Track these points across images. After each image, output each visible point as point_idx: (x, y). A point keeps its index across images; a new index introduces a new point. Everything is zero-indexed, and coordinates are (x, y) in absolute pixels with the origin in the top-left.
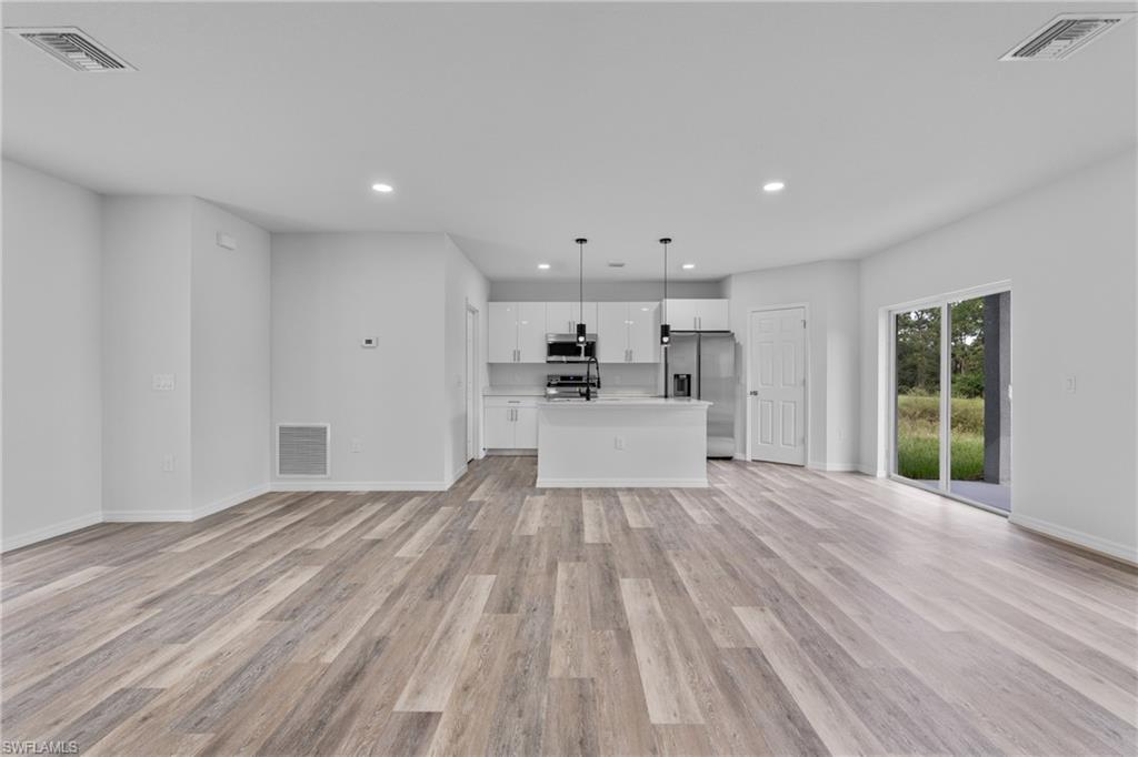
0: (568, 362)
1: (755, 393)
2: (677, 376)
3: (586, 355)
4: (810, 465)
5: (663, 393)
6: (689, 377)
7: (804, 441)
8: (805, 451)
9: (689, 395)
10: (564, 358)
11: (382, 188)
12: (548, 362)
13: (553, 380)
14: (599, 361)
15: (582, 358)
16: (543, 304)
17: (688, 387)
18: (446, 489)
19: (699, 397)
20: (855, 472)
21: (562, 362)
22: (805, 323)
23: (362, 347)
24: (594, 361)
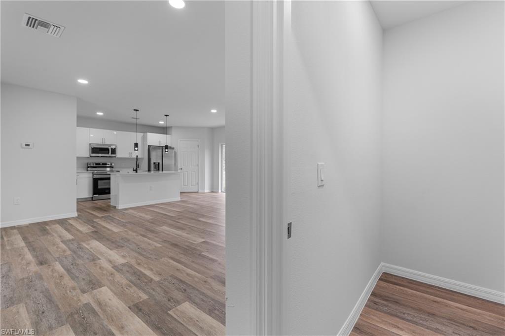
0: (102, 157)
1: (181, 169)
2: (154, 163)
3: (112, 154)
4: (200, 191)
5: (147, 170)
6: (159, 163)
7: (198, 184)
8: (198, 187)
9: (159, 170)
10: (100, 155)
11: (83, 81)
12: (90, 156)
13: (92, 165)
14: (117, 157)
15: (110, 155)
16: (88, 129)
17: (158, 167)
18: (77, 215)
19: (162, 170)
20: (212, 192)
21: (99, 157)
22: (198, 146)
23: (22, 147)
24: (115, 157)
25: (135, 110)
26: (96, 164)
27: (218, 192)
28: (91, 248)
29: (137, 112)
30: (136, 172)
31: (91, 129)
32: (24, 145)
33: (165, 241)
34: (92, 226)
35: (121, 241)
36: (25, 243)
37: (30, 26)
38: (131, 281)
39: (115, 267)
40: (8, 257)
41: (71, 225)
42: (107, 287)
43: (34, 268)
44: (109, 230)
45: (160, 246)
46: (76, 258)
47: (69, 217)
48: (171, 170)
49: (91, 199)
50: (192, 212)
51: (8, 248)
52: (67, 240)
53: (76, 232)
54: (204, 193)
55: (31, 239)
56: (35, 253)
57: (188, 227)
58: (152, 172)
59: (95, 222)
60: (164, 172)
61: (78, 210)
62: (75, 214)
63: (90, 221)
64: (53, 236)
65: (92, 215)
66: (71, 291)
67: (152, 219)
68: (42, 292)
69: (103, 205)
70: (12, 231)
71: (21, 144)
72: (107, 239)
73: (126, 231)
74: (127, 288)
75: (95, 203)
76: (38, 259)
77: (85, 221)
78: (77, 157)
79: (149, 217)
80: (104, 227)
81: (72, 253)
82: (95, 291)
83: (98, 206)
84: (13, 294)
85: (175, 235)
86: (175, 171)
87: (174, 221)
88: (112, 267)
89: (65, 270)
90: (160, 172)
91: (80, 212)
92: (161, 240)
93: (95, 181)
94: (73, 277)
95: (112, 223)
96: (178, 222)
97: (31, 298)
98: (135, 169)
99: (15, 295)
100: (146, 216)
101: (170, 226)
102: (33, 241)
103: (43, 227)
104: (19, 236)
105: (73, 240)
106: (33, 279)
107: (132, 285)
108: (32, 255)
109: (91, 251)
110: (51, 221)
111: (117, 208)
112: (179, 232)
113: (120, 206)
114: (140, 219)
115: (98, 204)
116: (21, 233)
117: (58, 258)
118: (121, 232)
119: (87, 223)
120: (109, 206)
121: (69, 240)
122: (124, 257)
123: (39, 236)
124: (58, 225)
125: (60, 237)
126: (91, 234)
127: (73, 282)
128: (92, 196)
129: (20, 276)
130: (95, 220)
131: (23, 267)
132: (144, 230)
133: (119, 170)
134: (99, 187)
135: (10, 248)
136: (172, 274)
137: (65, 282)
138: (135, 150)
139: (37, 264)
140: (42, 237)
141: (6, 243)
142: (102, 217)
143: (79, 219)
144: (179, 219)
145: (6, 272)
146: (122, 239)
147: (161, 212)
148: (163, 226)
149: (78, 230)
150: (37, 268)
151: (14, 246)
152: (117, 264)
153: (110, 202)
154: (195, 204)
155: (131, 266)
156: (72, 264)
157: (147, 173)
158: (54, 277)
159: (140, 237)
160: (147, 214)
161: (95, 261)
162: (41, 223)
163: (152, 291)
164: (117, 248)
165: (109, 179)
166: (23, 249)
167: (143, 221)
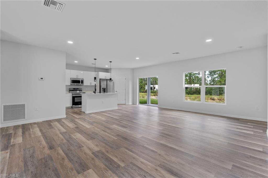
0: (76, 85)
1: (117, 91)
2: (103, 88)
3: (81, 83)
4: (127, 104)
6: (105, 88)
7: (126, 100)
8: (126, 101)
9: (105, 92)
10: (76, 84)
12: (71, 85)
13: (71, 89)
14: (84, 85)
15: (80, 84)
16: (70, 70)
17: (105, 90)
18: (66, 117)
19: (107, 92)
20: (133, 104)
21: (75, 85)
22: (126, 79)
23: (39, 80)
24: (83, 85)
25: (94, 59)
26: (74, 89)
27: (136, 104)
28: (77, 138)
29: (96, 60)
30: (95, 93)
31: (71, 70)
32: (40, 79)
33: (118, 135)
34: (75, 124)
35: (93, 134)
36: (41, 133)
37: (46, 5)
38: (106, 165)
39: (93, 153)
40: (33, 142)
41: (64, 122)
42: (92, 169)
43: (47, 151)
44: (84, 126)
45: (117, 139)
46: (70, 145)
47: (62, 118)
48: (111, 92)
49: (71, 108)
50: (127, 116)
51: (33, 136)
52: (63, 132)
53: (67, 127)
54: (129, 105)
55: (44, 131)
56: (47, 141)
57: (129, 126)
58: (102, 93)
59: (75, 121)
60: (108, 93)
61: (66, 114)
62: (65, 116)
63: (73, 121)
64: (55, 129)
65: (73, 117)
66: (71, 171)
67: (106, 120)
68: (53, 171)
69: (78, 111)
70: (34, 125)
71: (39, 78)
72: (85, 133)
73: (94, 128)
74: (105, 172)
75: (74, 110)
76: (48, 144)
77: (71, 121)
78: (66, 85)
79: (103, 119)
80: (81, 125)
81: (67, 141)
82: (85, 173)
83: (76, 112)
84: (37, 171)
85: (123, 132)
86: (113, 92)
87: (119, 122)
88: (92, 153)
89: (65, 154)
90: (106, 93)
91: (67, 115)
92: (115, 135)
93: (74, 98)
94: (71, 160)
95: (85, 122)
96: (122, 123)
97: (47, 176)
98: (94, 91)
99: (38, 172)
100: (103, 118)
101: (118, 125)
102: (45, 132)
103: (49, 123)
104: (38, 128)
105: (66, 132)
106: (47, 160)
107: (108, 169)
108: (45, 142)
109: (77, 141)
110: (53, 120)
111: (85, 113)
112: (124, 130)
113: (87, 112)
114: (100, 120)
115: (76, 110)
116: (39, 127)
117: (59, 144)
118: (91, 128)
119: (72, 122)
120: (81, 112)
121: (64, 133)
122: (97, 145)
123: (48, 129)
124: (57, 123)
125: (59, 130)
126: (75, 129)
127: (70, 163)
128: (72, 106)
129: (40, 157)
130: (75, 120)
131: (41, 150)
132: (104, 127)
133: (85, 92)
134: (75, 101)
135: (34, 136)
136: (131, 161)
137: (66, 164)
138: (94, 81)
139: (48, 148)
140: (49, 130)
141: (32, 133)
142: (79, 118)
143: (67, 119)
144: (121, 120)
145: (32, 154)
146: (93, 133)
147: (110, 116)
148: (114, 125)
149: (68, 126)
150: (49, 151)
151: (36, 135)
152: (94, 151)
153: (81, 109)
154: (127, 111)
155: (103, 154)
156: (68, 150)
157: (99, 93)
158: (59, 159)
159: (103, 132)
160: (102, 117)
161: (81, 148)
162: (48, 121)
163: (122, 175)
164: (92, 139)
165: (81, 97)
166: (40, 137)
167: (102, 122)
